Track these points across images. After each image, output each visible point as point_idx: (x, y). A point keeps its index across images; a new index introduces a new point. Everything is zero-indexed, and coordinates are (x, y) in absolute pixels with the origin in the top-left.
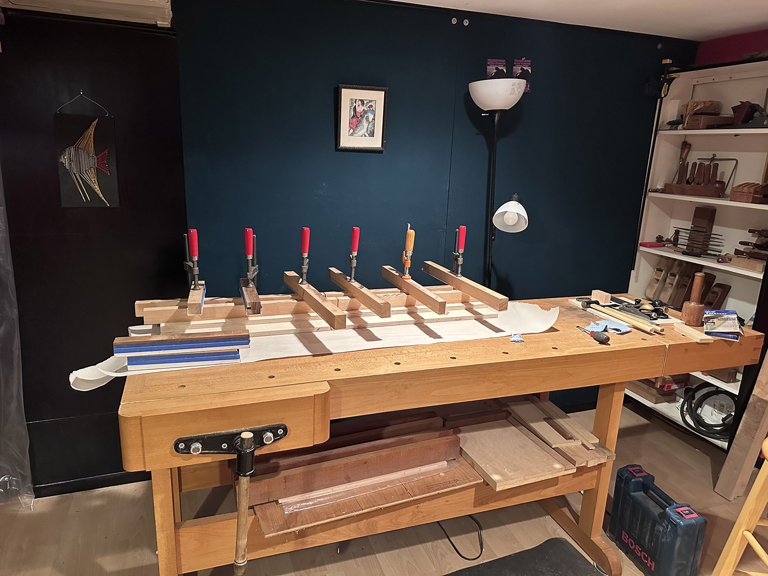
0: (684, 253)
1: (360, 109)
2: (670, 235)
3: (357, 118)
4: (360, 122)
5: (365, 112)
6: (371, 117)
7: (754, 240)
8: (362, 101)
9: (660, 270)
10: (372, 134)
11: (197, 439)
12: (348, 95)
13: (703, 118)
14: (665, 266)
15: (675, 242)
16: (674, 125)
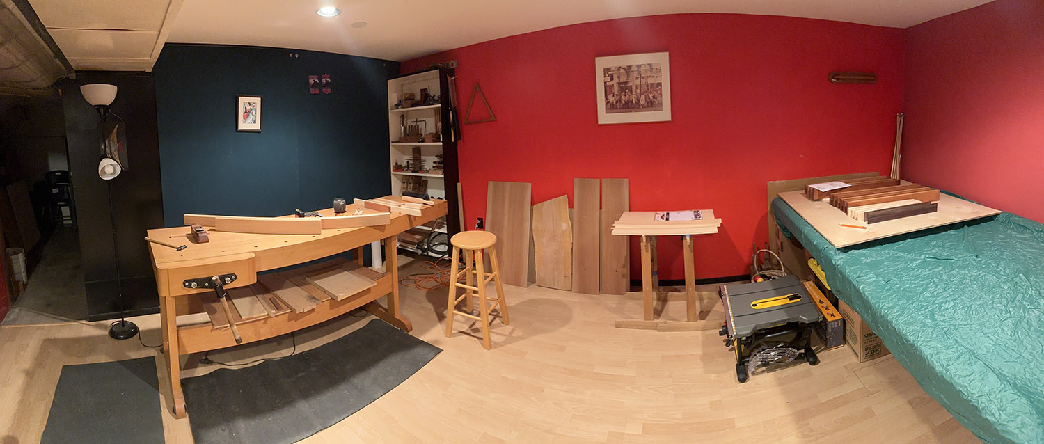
0: (413, 172)
1: (248, 108)
2: (405, 164)
3: (247, 113)
4: (248, 115)
5: (251, 109)
6: (254, 112)
7: (438, 160)
8: (249, 103)
9: (404, 182)
10: (255, 122)
11: (194, 280)
12: (243, 100)
13: (409, 102)
14: (406, 179)
15: (408, 167)
16: (397, 106)
